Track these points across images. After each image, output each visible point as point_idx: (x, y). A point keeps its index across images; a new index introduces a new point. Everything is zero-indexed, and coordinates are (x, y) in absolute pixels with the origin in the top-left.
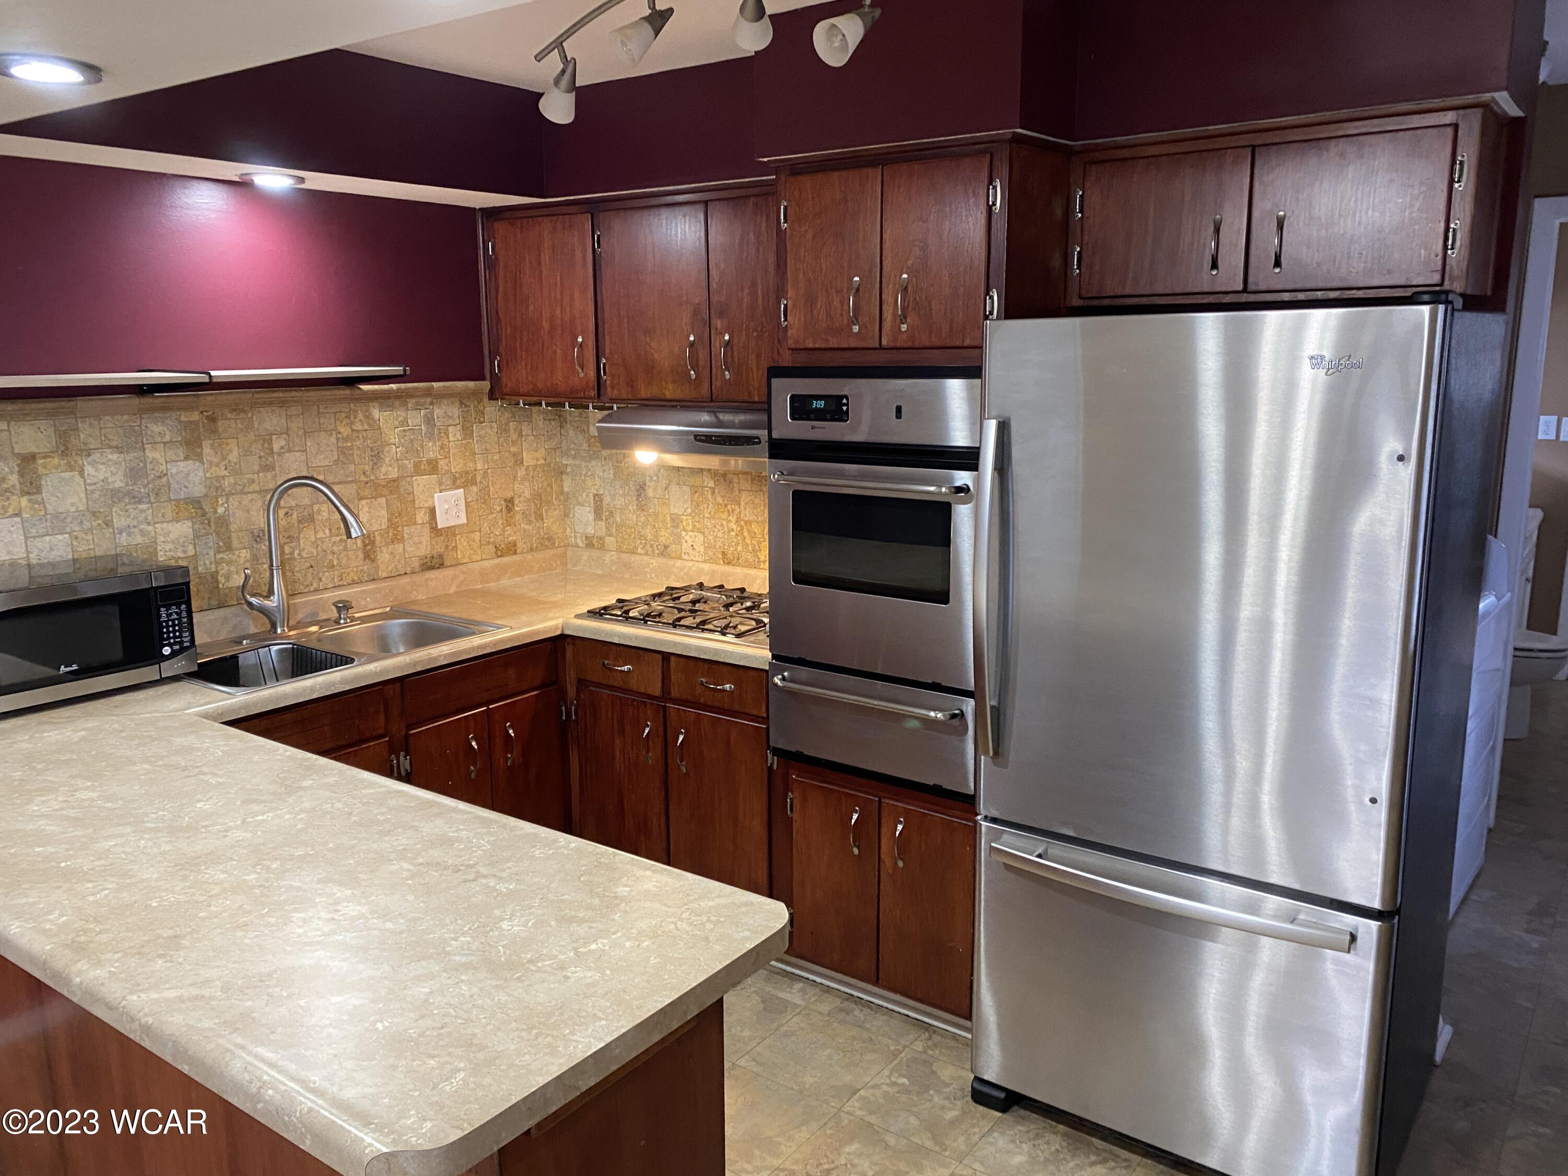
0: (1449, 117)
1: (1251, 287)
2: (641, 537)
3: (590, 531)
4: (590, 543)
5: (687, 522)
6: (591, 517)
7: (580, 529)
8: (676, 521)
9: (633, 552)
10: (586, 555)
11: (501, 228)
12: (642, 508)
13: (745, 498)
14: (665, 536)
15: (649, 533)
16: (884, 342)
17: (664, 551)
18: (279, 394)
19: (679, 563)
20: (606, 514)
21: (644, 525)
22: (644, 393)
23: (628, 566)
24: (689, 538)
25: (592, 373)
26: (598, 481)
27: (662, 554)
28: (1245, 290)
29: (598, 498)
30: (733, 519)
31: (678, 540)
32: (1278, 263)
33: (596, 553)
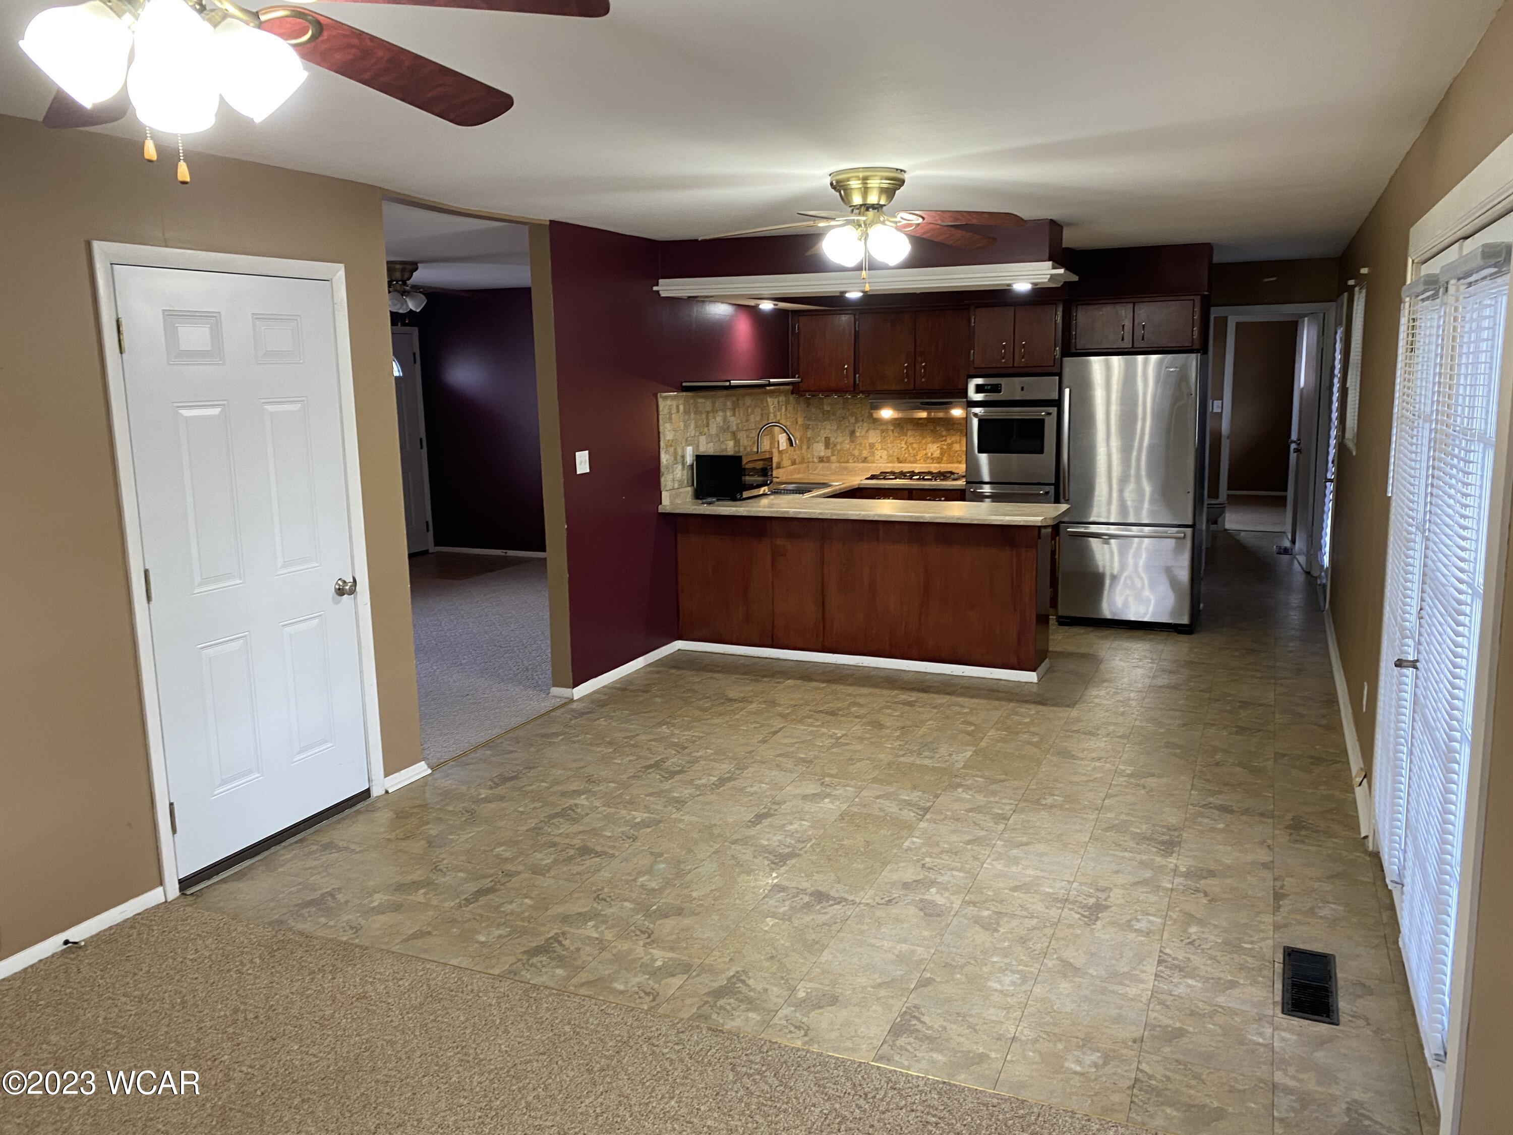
0: (1192, 297)
1: (1135, 346)
2: (852, 455)
3: (822, 454)
4: (821, 460)
5: (878, 446)
6: (823, 448)
7: (816, 454)
8: (872, 446)
9: (847, 462)
10: (821, 465)
11: (803, 319)
12: (852, 441)
13: (910, 433)
14: (865, 453)
15: (856, 453)
16: (1015, 365)
17: (865, 460)
18: (750, 391)
19: (874, 465)
20: (831, 446)
21: (854, 449)
22: (879, 388)
23: (846, 468)
24: (878, 454)
25: (852, 380)
26: (828, 431)
27: (863, 462)
28: (1133, 347)
29: (827, 440)
30: (903, 443)
31: (873, 454)
32: (1143, 339)
33: (826, 465)
